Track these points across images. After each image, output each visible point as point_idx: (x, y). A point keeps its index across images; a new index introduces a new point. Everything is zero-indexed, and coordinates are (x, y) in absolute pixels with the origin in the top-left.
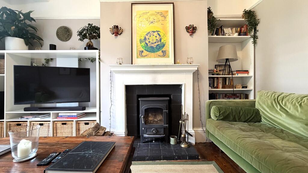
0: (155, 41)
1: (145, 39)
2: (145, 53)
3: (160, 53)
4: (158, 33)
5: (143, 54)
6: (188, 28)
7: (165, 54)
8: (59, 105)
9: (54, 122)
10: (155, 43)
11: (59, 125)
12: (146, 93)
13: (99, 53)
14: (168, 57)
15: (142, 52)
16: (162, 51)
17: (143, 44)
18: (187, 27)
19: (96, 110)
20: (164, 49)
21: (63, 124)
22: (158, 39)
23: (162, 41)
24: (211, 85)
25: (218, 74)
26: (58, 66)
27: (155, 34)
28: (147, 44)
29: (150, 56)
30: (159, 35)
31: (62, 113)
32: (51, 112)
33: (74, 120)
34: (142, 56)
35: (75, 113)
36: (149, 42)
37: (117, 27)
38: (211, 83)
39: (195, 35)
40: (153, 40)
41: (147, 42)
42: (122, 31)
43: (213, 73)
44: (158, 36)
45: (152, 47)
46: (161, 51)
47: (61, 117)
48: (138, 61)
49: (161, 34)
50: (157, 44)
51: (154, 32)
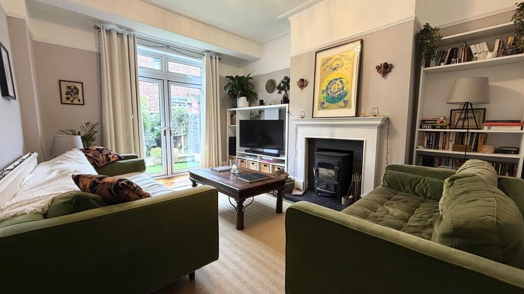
0: (337, 90)
1: (327, 88)
2: (327, 104)
3: (341, 103)
4: (341, 81)
5: (324, 106)
6: (378, 68)
7: (346, 104)
8: (266, 151)
9: (260, 163)
10: (337, 92)
11: (262, 166)
12: (326, 146)
13: (289, 106)
14: (350, 107)
15: (323, 103)
16: (344, 102)
17: (325, 95)
18: (377, 66)
19: (285, 158)
20: (346, 99)
21: (265, 166)
22: (340, 88)
23: (345, 89)
24: (431, 143)
25: (444, 126)
26: (265, 119)
27: (338, 82)
28: (328, 94)
29: (330, 107)
30: (342, 82)
31: (264, 157)
32: (258, 155)
33: (271, 164)
34: (324, 108)
35: (271, 158)
36: (331, 92)
37: (303, 80)
38: (432, 140)
39: (390, 75)
40: (334, 89)
41: (329, 92)
42: (307, 83)
43: (435, 125)
44: (341, 84)
45: (333, 97)
46: (342, 101)
47: (264, 160)
48: (319, 113)
49: (343, 81)
50: (339, 93)
51: (336, 80)
